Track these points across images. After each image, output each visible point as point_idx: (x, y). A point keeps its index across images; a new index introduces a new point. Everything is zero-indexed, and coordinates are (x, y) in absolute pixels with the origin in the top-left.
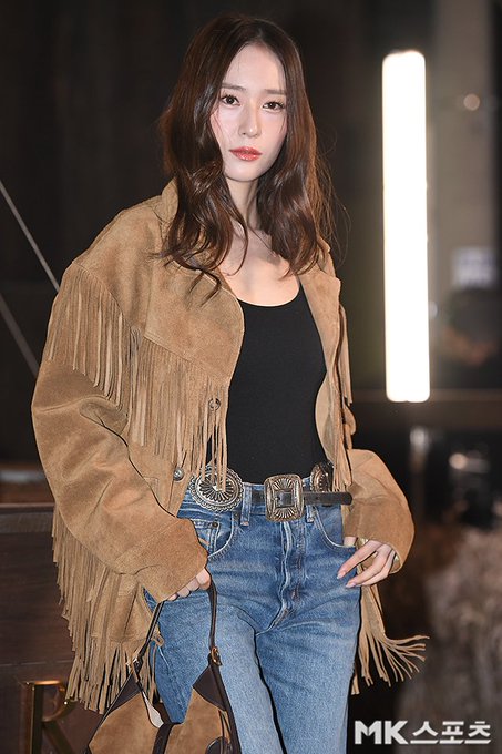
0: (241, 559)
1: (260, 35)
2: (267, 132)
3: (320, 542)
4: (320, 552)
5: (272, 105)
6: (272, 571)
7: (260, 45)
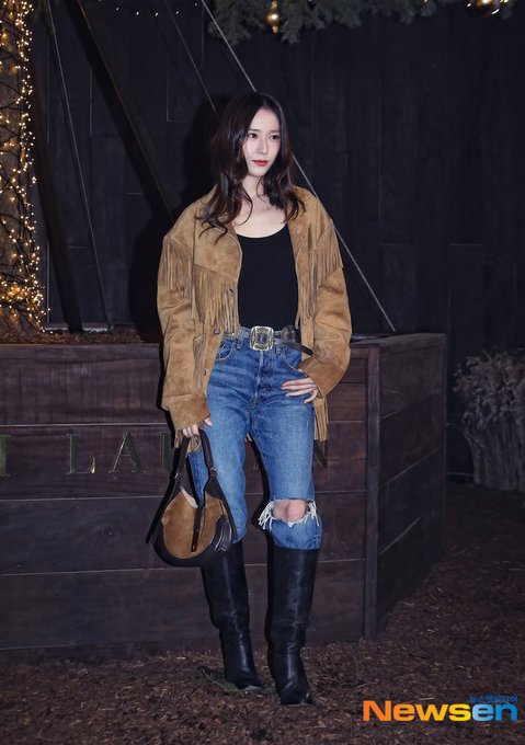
0: (235, 365)
1: (265, 103)
2: (272, 151)
3: (283, 364)
4: (283, 370)
5: (274, 137)
6: (251, 375)
7: (266, 109)
